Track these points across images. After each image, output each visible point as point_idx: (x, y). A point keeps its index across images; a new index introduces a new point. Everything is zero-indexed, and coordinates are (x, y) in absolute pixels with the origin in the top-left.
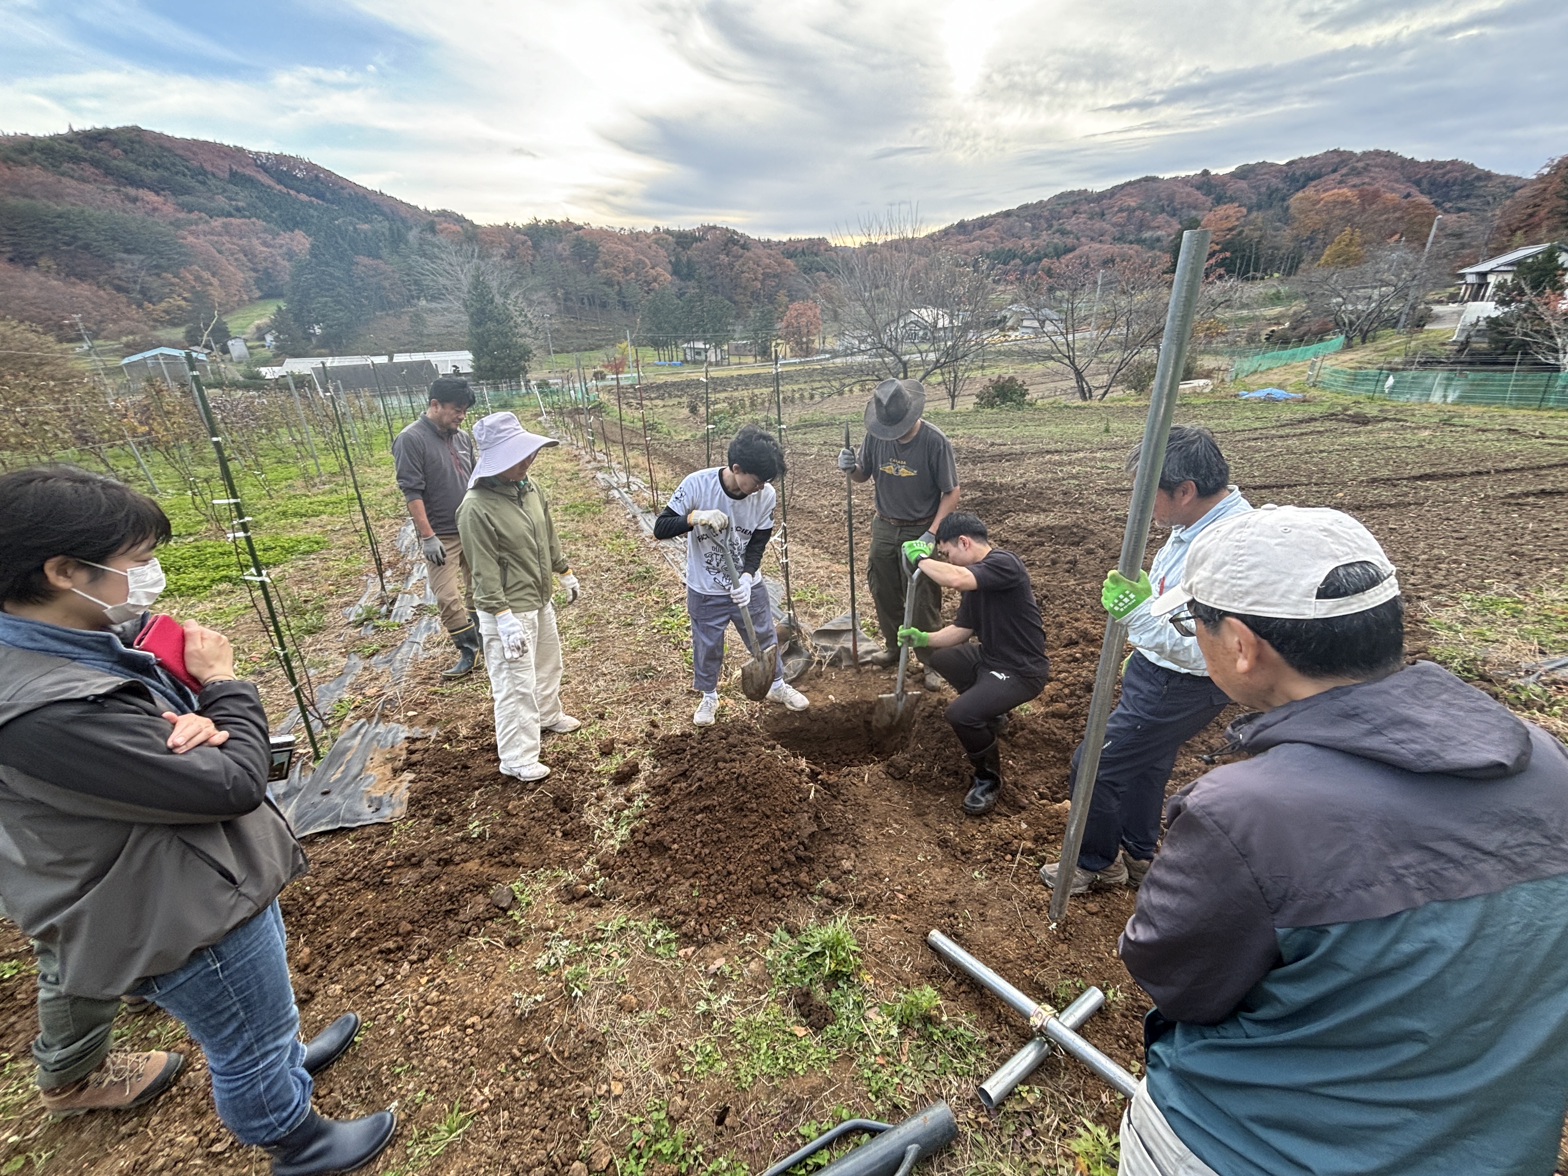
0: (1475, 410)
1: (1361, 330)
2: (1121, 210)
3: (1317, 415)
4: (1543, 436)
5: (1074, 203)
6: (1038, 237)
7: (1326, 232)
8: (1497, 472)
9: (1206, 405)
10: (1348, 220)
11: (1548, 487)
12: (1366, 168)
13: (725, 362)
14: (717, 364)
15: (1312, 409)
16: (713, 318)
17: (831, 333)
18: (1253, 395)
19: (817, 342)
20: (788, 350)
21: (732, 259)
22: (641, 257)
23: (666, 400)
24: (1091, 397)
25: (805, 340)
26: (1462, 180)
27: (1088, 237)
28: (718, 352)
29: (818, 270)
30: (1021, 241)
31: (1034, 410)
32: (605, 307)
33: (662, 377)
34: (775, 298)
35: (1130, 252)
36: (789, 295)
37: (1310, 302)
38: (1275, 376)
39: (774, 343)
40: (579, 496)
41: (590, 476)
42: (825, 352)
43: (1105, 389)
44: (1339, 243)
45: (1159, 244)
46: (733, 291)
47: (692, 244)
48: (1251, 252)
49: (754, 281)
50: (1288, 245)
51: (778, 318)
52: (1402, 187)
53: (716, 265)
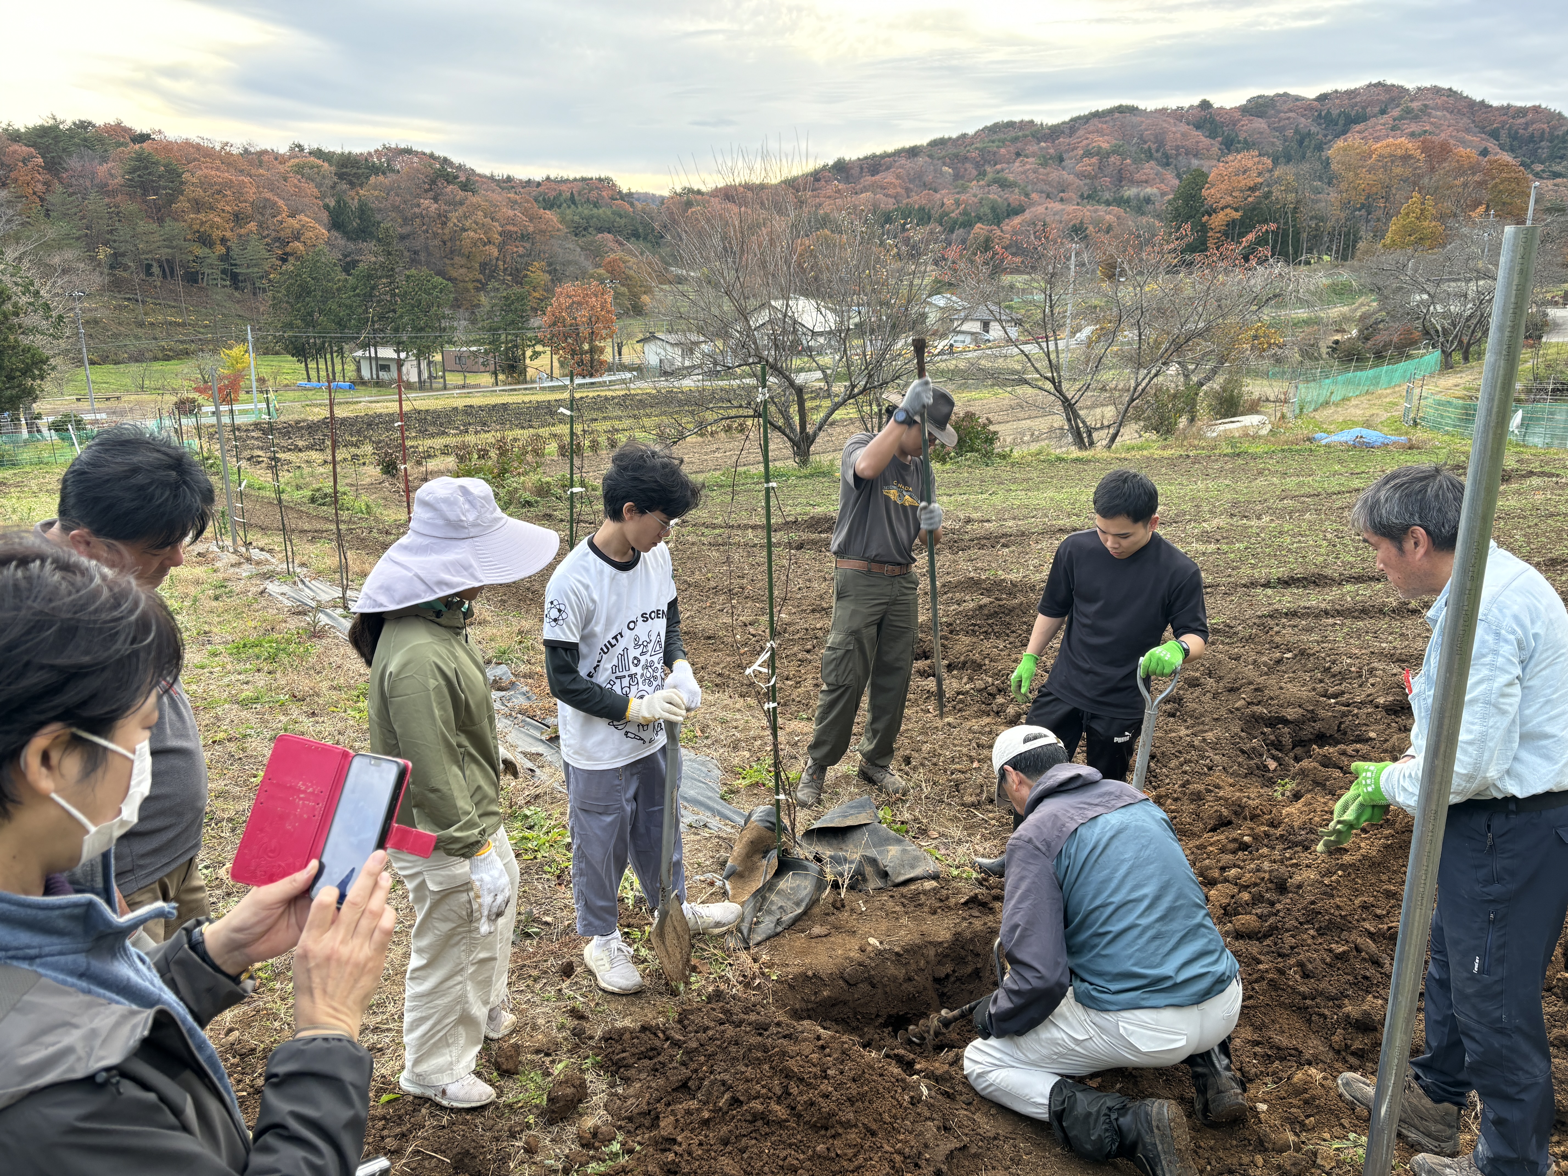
1: (1461, 342)
2: (1088, 154)
5: (1015, 139)
6: (964, 189)
7: (1386, 198)
9: (1271, 454)
10: (1415, 182)
12: (1425, 111)
13: (439, 383)
14: (422, 386)
16: (413, 307)
17: (630, 336)
18: (1334, 438)
19: (609, 350)
20: (556, 364)
21: (443, 207)
22: (269, 195)
23: (329, 451)
24: (1092, 443)
25: (586, 347)
26: (1551, 134)
27: (1042, 192)
28: (424, 365)
29: (600, 230)
30: (938, 196)
31: (1013, 465)
32: (196, 282)
33: (316, 410)
34: (526, 276)
35: (1107, 217)
36: (552, 272)
37: (1383, 299)
38: (1357, 410)
39: (529, 353)
40: (249, 626)
41: (254, 589)
42: (623, 368)
43: (1112, 431)
44: (1408, 214)
45: (1150, 207)
46: (448, 262)
47: (368, 178)
48: (1286, 223)
49: (485, 245)
50: (1336, 215)
51: (535, 309)
52: (1475, 139)
53: (414, 217)
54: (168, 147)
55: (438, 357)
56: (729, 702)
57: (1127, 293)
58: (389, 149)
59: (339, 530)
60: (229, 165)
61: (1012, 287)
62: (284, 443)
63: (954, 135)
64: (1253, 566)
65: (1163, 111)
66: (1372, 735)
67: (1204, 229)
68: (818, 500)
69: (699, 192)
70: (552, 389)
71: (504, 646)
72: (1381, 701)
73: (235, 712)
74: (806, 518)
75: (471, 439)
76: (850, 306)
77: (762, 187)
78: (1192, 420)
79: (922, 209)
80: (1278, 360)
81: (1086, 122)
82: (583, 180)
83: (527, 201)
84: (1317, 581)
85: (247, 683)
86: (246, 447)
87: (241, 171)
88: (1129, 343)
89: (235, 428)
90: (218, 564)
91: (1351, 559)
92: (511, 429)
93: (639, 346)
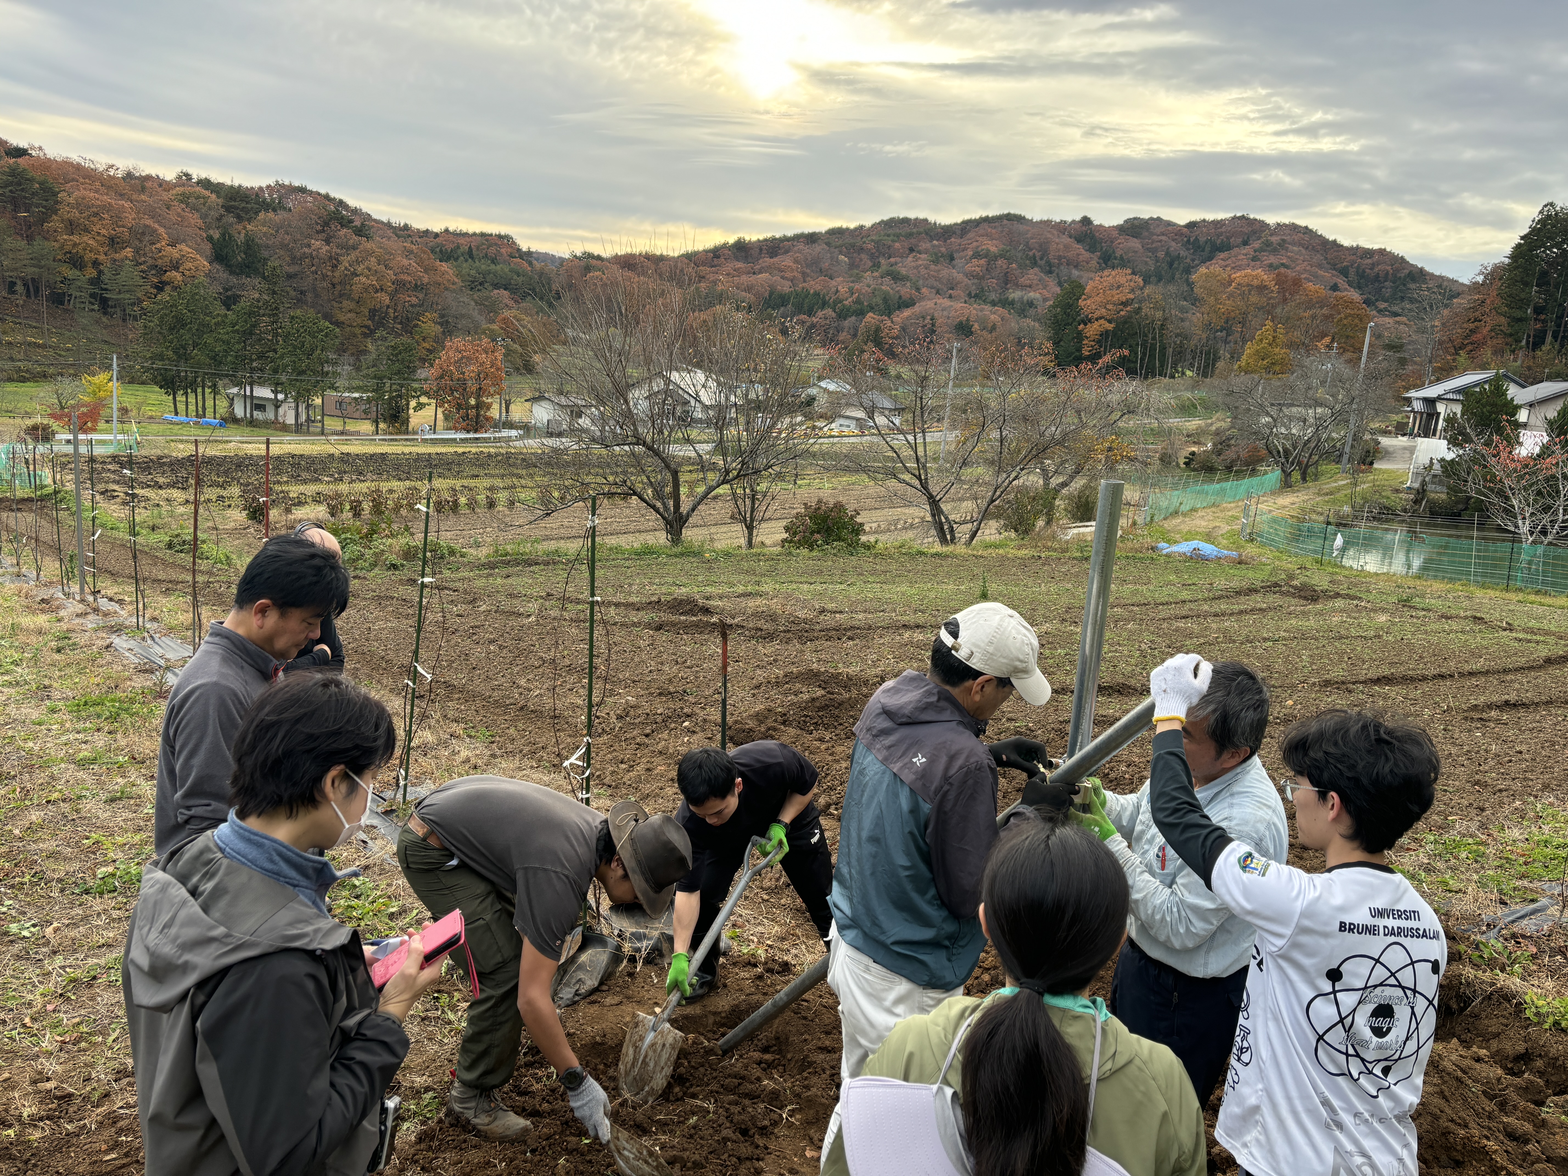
0: (1438, 586)
1: (1299, 463)
2: (977, 255)
3: (1259, 584)
4: (1509, 628)
5: (910, 235)
6: (858, 279)
7: (1243, 323)
8: (1462, 675)
10: (1268, 311)
11: (1512, 697)
12: (1283, 244)
13: (316, 427)
14: (298, 429)
15: (1251, 574)
16: (295, 347)
17: (519, 394)
18: (1175, 548)
19: (496, 406)
20: (440, 416)
21: (335, 250)
22: (149, 222)
23: (192, 490)
24: (953, 538)
25: (473, 402)
26: (1394, 275)
27: (932, 287)
28: (302, 408)
29: (496, 286)
30: (833, 283)
31: (876, 556)
32: (62, 303)
33: (181, 446)
34: (416, 326)
35: (993, 317)
36: (444, 324)
37: (1235, 418)
38: (1201, 522)
39: (413, 403)
40: (92, 682)
41: (100, 643)
42: (512, 426)
43: (973, 526)
44: (1261, 340)
45: (1032, 311)
46: (336, 305)
47: (257, 213)
48: (1154, 338)
49: (377, 291)
50: (1199, 336)
51: (423, 360)
52: (1327, 275)
53: (304, 256)
54: (47, 164)
55: (318, 401)
58: (283, 186)
59: (195, 582)
60: (109, 188)
62: (143, 478)
63: (852, 226)
67: (1079, 337)
68: (684, 581)
69: (599, 258)
70: (434, 442)
73: (71, 772)
74: (669, 598)
75: (343, 488)
78: (1049, 522)
79: (817, 294)
81: (977, 226)
82: (483, 235)
83: (424, 252)
85: (85, 742)
86: (101, 480)
87: (122, 195)
89: (92, 460)
90: (62, 613)
92: (388, 480)
93: (528, 404)
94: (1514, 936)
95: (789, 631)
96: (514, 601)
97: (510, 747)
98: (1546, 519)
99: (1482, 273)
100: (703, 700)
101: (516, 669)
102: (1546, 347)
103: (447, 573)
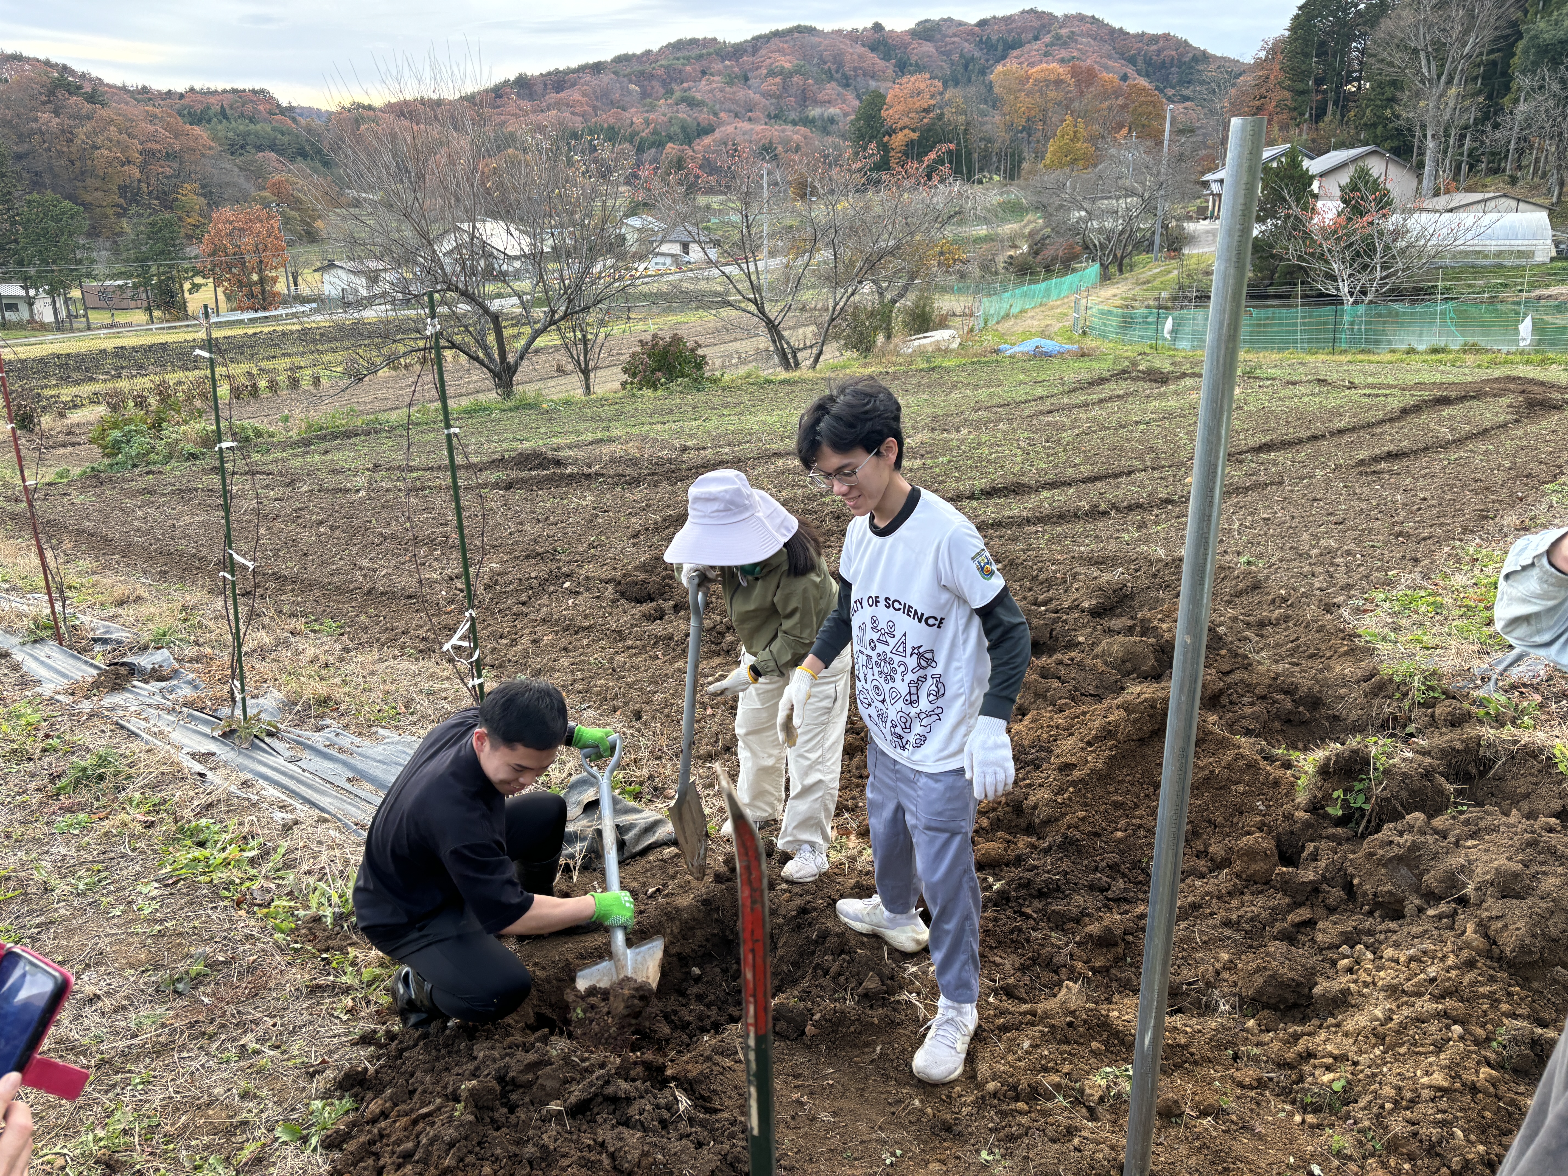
1: (1115, 256)
2: (772, 73)
3: (1106, 374)
4: (1352, 386)
5: (700, 56)
6: (652, 108)
7: (1044, 121)
8: (1332, 434)
9: (962, 367)
10: (1066, 106)
11: (1391, 448)
12: (1072, 37)
13: (81, 323)
14: (59, 326)
15: (1095, 365)
16: (39, 235)
17: (306, 264)
18: (1016, 349)
19: (282, 280)
20: (221, 297)
21: (67, 121)
24: (797, 364)
25: (255, 277)
26: (1179, 60)
27: (730, 111)
28: (59, 302)
29: (259, 148)
30: (627, 114)
31: (724, 389)
34: (176, 200)
35: (795, 137)
36: (208, 195)
37: (1047, 216)
38: (1034, 321)
39: (187, 286)
42: (303, 300)
43: (815, 351)
44: (1063, 136)
45: (834, 127)
46: (79, 184)
48: (959, 144)
49: (123, 165)
50: (1002, 137)
51: (189, 237)
52: (1116, 64)
53: (32, 133)
55: (76, 293)
56: (435, 669)
57: (819, 212)
61: (708, 207)
63: (638, 52)
64: (958, 480)
65: (839, 32)
66: (1081, 639)
67: (885, 148)
68: (526, 434)
69: (370, 108)
71: (163, 627)
72: (1086, 604)
74: (513, 454)
75: (123, 384)
76: (542, 229)
77: (439, 103)
78: (889, 337)
79: (611, 128)
80: (962, 276)
82: (234, 91)
83: (170, 116)
84: (1017, 489)
88: (825, 263)
91: (1044, 466)
92: (173, 371)
93: (317, 275)
94: (1514, 687)
95: (654, 474)
96: (339, 477)
97: (364, 637)
98: (1364, 278)
99: (1264, 49)
100: (578, 557)
101: (354, 550)
102: (1328, 118)
103: (255, 457)
